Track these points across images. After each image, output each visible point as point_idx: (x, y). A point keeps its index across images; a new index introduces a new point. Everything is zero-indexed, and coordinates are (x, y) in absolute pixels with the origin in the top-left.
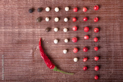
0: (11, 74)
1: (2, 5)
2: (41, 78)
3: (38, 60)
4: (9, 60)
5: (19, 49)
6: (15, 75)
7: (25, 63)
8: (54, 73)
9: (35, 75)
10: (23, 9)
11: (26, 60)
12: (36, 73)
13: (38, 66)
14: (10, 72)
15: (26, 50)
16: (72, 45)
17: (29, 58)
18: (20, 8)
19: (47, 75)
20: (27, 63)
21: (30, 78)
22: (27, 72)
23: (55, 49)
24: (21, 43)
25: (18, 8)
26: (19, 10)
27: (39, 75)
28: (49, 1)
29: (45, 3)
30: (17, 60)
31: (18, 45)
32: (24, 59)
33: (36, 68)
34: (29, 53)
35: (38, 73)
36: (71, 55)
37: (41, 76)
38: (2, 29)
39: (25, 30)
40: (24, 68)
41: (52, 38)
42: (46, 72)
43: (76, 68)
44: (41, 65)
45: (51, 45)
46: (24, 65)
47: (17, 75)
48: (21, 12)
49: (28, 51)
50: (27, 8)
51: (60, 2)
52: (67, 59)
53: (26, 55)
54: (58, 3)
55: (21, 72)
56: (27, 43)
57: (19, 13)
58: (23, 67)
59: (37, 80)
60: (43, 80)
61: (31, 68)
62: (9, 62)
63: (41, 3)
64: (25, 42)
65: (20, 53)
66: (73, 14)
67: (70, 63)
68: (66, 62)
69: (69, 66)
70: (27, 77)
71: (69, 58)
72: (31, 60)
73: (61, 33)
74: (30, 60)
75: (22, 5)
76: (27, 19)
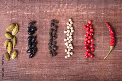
0: (70, 71)
1: (64, 19)
2: (93, 74)
3: (91, 60)
4: (69, 60)
5: (77, 53)
6: (73, 72)
7: (81, 63)
8: (102, 71)
9: (88, 72)
10: (80, 23)
11: (82, 61)
12: (89, 71)
13: (91, 66)
14: (69, 69)
15: (82, 54)
16: (116, 50)
17: (84, 59)
18: (78, 22)
19: (97, 72)
20: (82, 63)
21: (84, 74)
22: (82, 69)
23: (104, 52)
24: (78, 48)
25: (77, 22)
26: (77, 23)
27: (91, 72)
28: (99, 17)
29: (96, 18)
30: (75, 60)
31: (76, 49)
32: (80, 60)
33: (89, 67)
34: (84, 55)
35: (90, 71)
36: (115, 57)
37: (93, 73)
38: (64, 37)
39: (82, 38)
40: (80, 67)
41: (101, 44)
42: (96, 70)
43: (119, 67)
44: (93, 64)
45: (100, 50)
46: (80, 64)
47: (75, 72)
48: (78, 25)
49: (83, 54)
50: (83, 22)
51: (108, 18)
52: (113, 61)
53: (82, 57)
54: (106, 18)
55: (78, 70)
56: (83, 48)
57: (77, 26)
58: (80, 65)
59: (90, 75)
60: (94, 76)
61: (85, 67)
62: (69, 62)
63: (94, 18)
64: (81, 47)
65: (77, 55)
66: (117, 27)
67: (114, 64)
68: (111, 63)
69: (114, 65)
70: (82, 73)
71: (114, 60)
72: (86, 61)
73: (108, 41)
74: (84, 61)
75: (79, 20)
76: (83, 30)
